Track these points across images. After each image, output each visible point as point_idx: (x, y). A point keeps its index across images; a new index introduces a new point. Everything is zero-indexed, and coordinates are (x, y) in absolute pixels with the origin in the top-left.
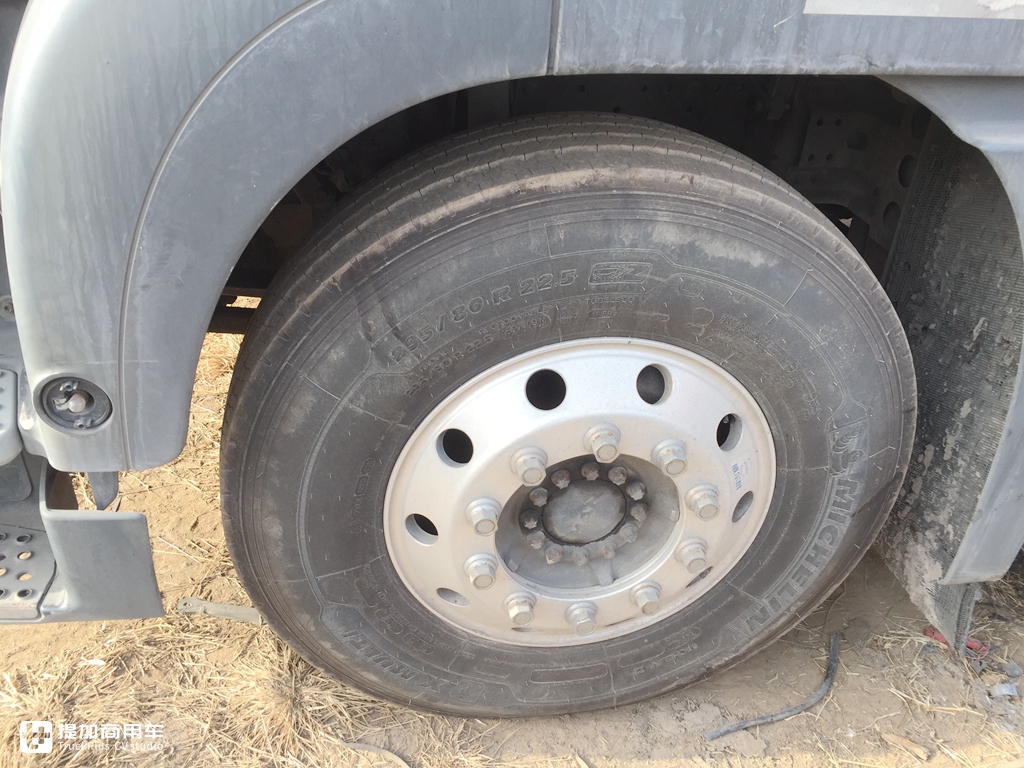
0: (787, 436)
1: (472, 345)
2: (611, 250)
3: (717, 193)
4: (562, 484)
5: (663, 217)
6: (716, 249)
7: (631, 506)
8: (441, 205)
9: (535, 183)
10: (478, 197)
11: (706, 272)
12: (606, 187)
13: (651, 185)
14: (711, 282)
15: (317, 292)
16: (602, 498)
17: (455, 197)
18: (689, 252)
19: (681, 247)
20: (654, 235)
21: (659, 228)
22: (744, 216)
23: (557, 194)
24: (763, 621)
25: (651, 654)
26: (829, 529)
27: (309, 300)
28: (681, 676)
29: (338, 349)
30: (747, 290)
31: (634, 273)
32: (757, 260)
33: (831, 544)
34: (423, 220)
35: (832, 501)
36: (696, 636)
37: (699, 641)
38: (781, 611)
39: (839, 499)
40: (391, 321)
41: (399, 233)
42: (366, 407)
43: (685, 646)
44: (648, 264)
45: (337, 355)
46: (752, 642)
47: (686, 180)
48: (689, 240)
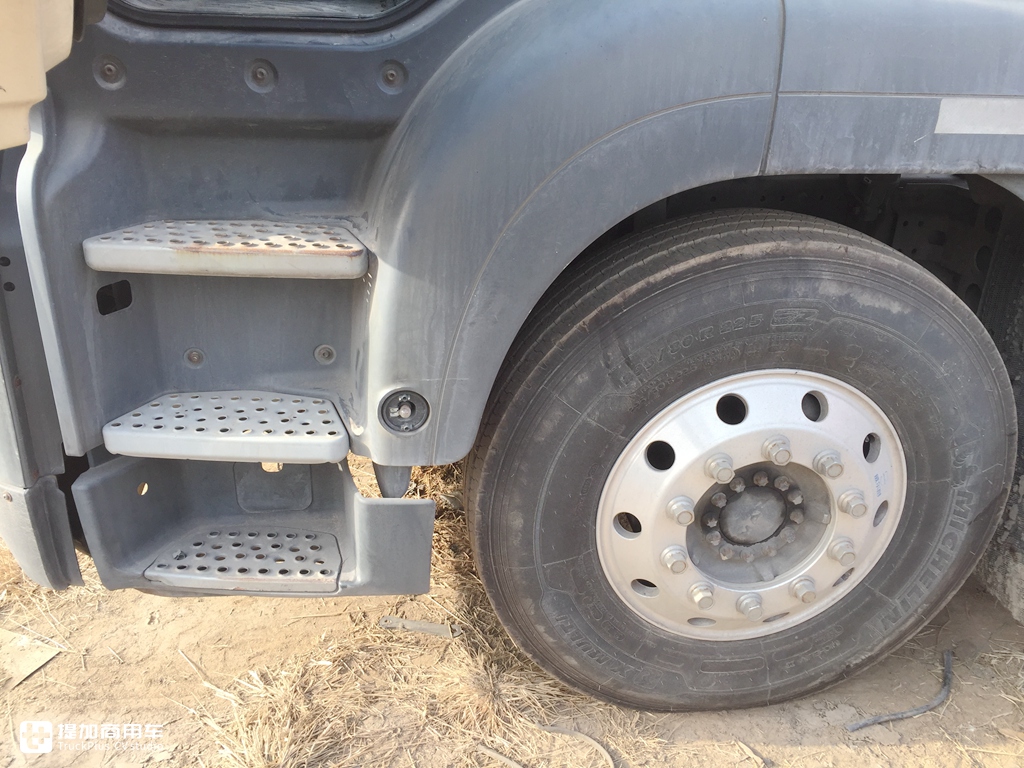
0: (916, 453)
1: (681, 372)
2: (789, 300)
3: (865, 259)
4: (739, 488)
5: (826, 276)
6: (865, 299)
7: (790, 512)
8: (665, 269)
9: (733, 252)
10: (693, 262)
11: (858, 317)
12: (785, 254)
13: (816, 253)
14: (862, 324)
15: (570, 333)
16: (768, 503)
17: (676, 262)
18: (845, 301)
19: (840, 298)
20: (820, 288)
21: (823, 284)
22: (885, 276)
23: (750, 260)
24: (895, 621)
25: (801, 649)
26: (950, 535)
27: (565, 338)
28: (825, 672)
29: (583, 375)
30: (889, 332)
31: (805, 317)
32: (895, 308)
33: (952, 549)
34: (651, 279)
35: (952, 511)
36: (839, 633)
37: (840, 639)
38: (910, 611)
39: (958, 508)
40: (625, 353)
41: (634, 289)
42: (599, 421)
43: (830, 643)
44: (816, 311)
45: (582, 379)
46: (885, 642)
47: (843, 250)
48: (846, 292)
